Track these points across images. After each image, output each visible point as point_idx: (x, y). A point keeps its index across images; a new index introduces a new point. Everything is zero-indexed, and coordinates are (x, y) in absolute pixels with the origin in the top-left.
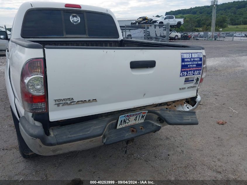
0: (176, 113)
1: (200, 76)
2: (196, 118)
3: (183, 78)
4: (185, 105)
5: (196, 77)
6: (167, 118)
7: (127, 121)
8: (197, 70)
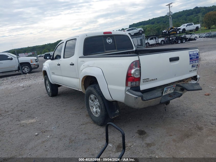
0: (190, 85)
1: (198, 63)
2: (200, 86)
3: (191, 65)
4: (192, 81)
5: (196, 64)
6: (186, 87)
7: (167, 91)
8: (196, 60)
